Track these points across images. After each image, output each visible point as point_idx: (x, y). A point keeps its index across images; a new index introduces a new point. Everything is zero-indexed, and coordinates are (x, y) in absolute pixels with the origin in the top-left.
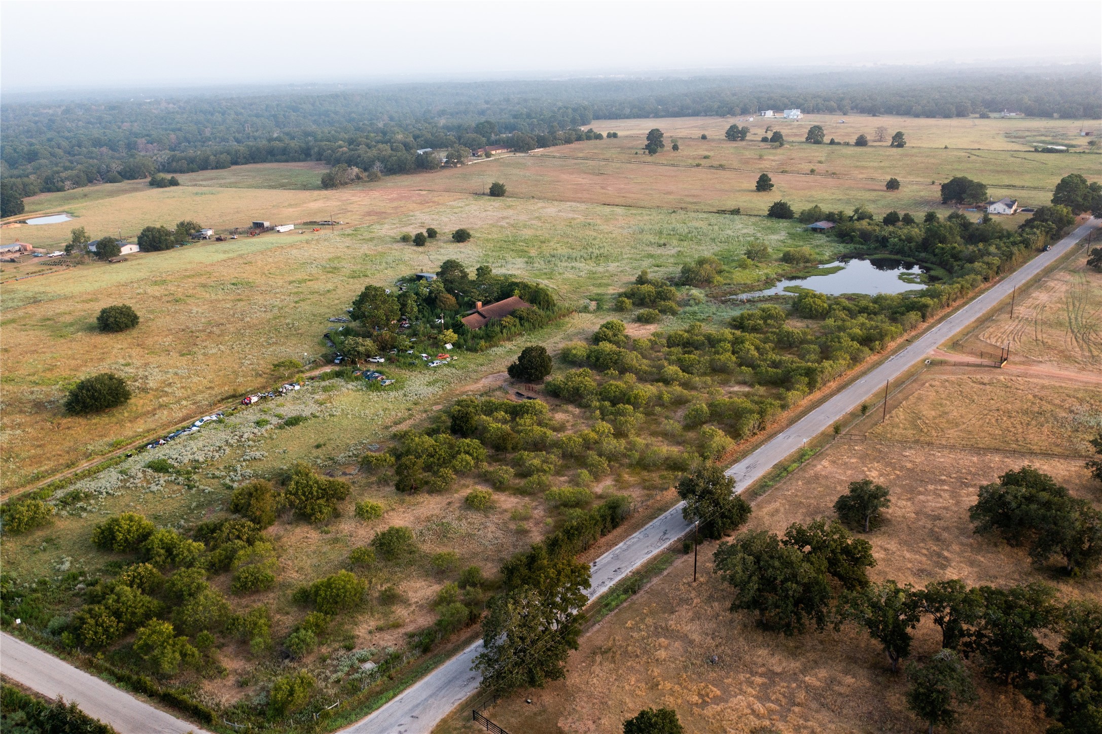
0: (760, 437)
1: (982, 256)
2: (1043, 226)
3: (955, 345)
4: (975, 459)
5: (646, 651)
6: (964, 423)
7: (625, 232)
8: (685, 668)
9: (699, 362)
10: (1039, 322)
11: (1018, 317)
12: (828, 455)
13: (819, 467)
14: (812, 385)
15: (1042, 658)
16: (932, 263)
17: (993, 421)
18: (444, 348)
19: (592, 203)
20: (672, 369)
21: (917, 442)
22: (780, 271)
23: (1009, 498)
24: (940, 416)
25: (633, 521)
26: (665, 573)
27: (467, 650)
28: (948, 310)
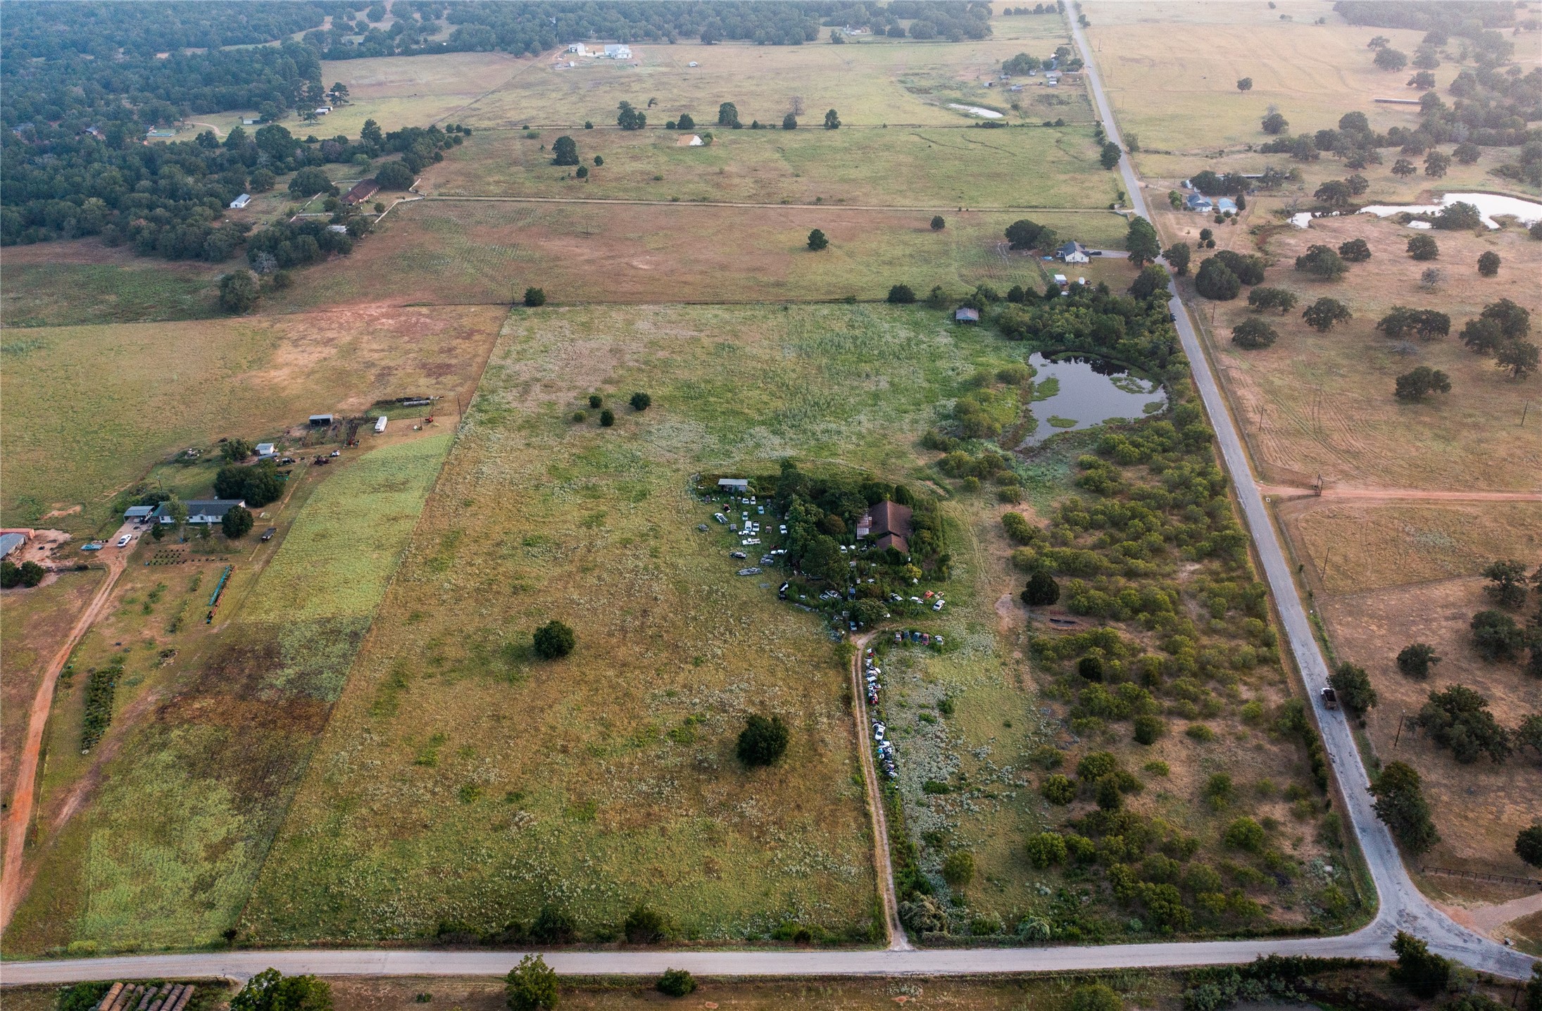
3: (1261, 473)
6: (1367, 564)
7: (787, 354)
10: (1283, 431)
11: (1262, 428)
12: (1329, 618)
13: (1339, 631)
19: (670, 302)
20: (1135, 562)
21: (1362, 589)
22: (1018, 398)
26: (1375, 744)
27: (1360, 837)
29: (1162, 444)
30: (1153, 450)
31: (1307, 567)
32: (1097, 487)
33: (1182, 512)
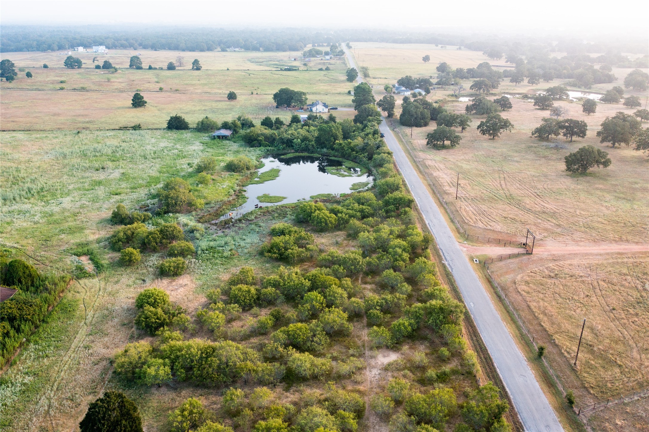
3: (464, 235)
22: (237, 182)
29: (362, 211)
30: (351, 216)
31: (549, 349)
32: (281, 255)
33: (378, 279)
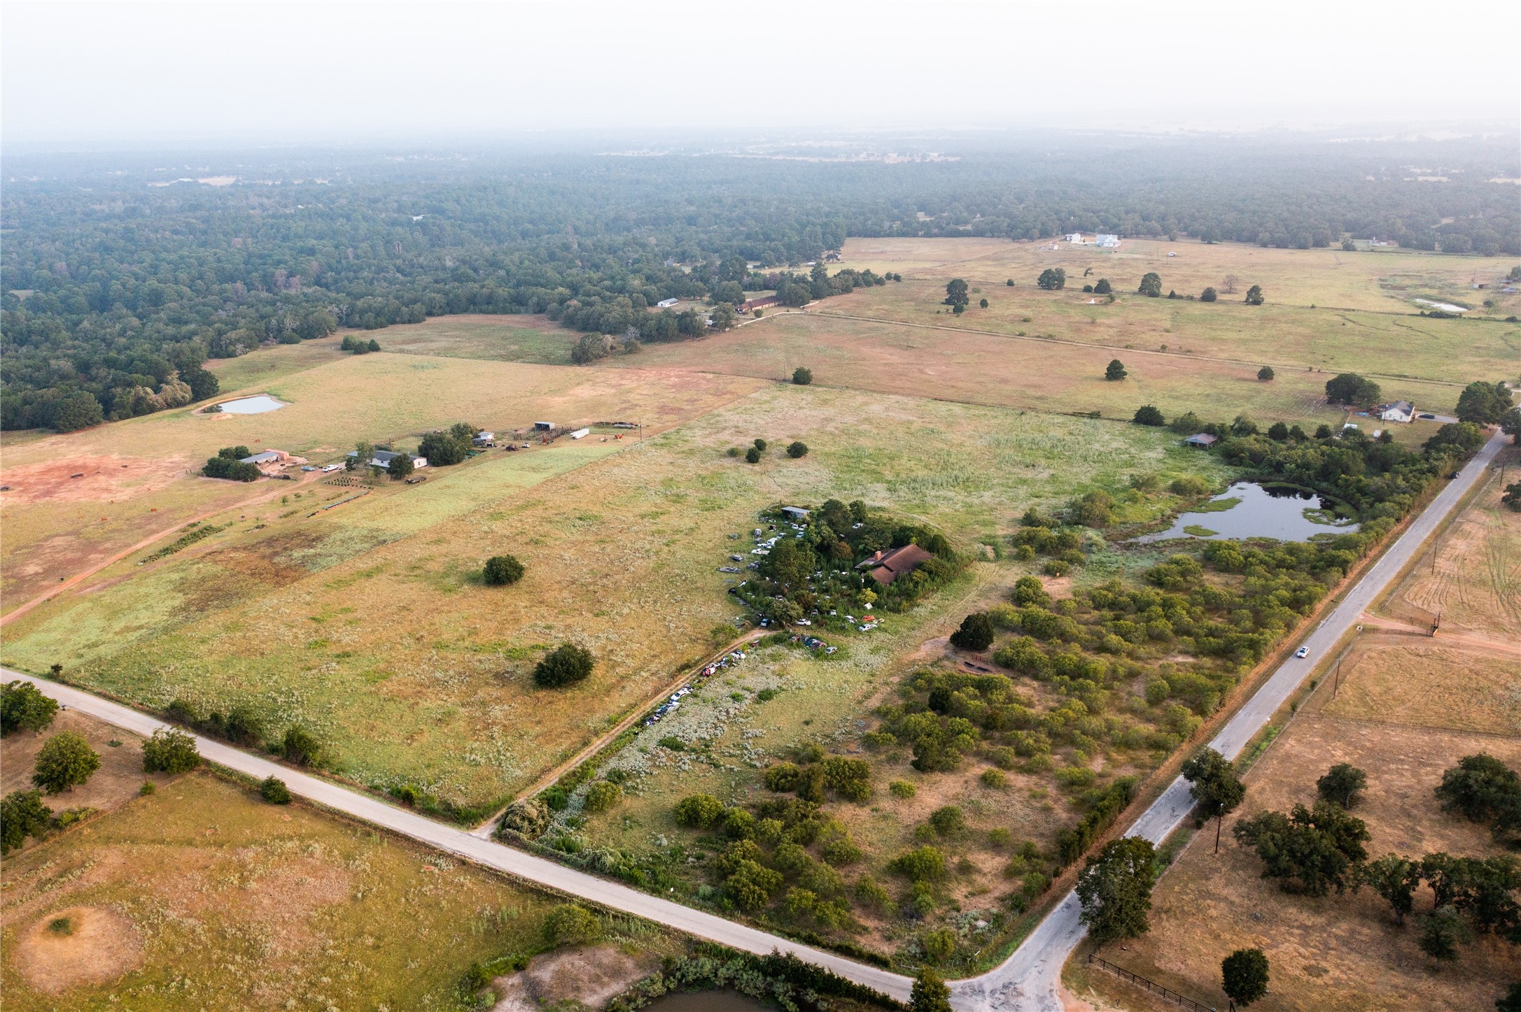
0: (1222, 714)
1: (1392, 494)
2: (1450, 449)
3: (1381, 607)
4: (1426, 738)
5: (1199, 911)
6: (1409, 701)
7: (979, 443)
8: (1236, 922)
9: (1137, 629)
10: (1462, 579)
11: (1439, 573)
12: (1291, 733)
13: (1288, 746)
14: (1257, 658)
15: (1516, 912)
16: (1335, 495)
17: (1436, 697)
18: (865, 609)
19: (921, 397)
20: (1114, 639)
21: (1370, 720)
22: (1174, 506)
23: (1471, 782)
24: (1386, 692)
25: (1139, 799)
26: (1188, 846)
27: (1055, 910)
28: (1365, 562)
31: (1324, 689)
